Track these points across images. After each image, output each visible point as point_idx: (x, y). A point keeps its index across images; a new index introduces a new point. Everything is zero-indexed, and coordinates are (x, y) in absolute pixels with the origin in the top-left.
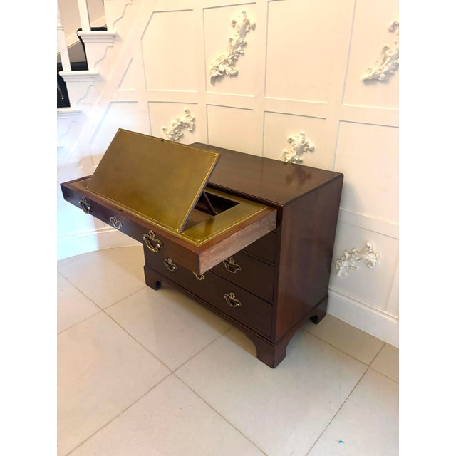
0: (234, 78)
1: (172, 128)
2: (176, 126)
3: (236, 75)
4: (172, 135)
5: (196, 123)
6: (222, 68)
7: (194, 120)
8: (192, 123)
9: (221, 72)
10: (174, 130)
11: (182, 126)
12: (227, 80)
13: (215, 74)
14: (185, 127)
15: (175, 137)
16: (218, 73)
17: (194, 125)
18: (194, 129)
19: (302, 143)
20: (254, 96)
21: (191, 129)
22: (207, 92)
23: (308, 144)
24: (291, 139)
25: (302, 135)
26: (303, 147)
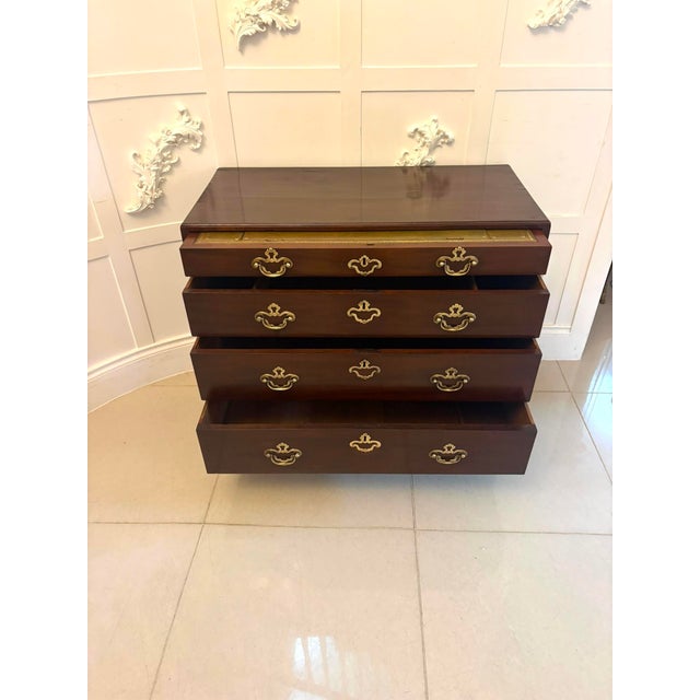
0: (290, 37)
1: (155, 151)
2: (163, 145)
3: (295, 30)
4: (158, 164)
5: (206, 133)
6: (267, 17)
7: (202, 127)
8: (200, 133)
9: (263, 25)
10: (161, 154)
11: (178, 141)
12: (273, 39)
13: (251, 29)
14: (183, 142)
15: (164, 166)
16: (257, 27)
17: (202, 136)
18: (203, 144)
19: (438, 134)
20: (338, 67)
21: (198, 145)
22: (227, 67)
23: (447, 134)
24: (416, 130)
25: (435, 121)
26: (438, 140)
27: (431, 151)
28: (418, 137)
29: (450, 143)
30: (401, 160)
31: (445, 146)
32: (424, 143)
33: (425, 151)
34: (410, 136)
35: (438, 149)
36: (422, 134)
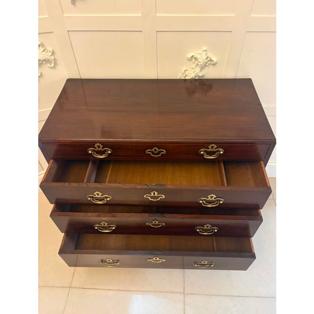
5: (56, 57)
7: (53, 54)
8: (53, 58)
14: (42, 63)
18: (55, 64)
19: (207, 58)
20: (140, 15)
21: (53, 65)
22: (64, 15)
23: (212, 59)
24: (193, 56)
25: (205, 51)
26: (207, 63)
27: (202, 68)
28: (194, 60)
29: (214, 65)
30: (183, 74)
31: (211, 66)
32: (197, 65)
33: (198, 70)
34: (188, 60)
35: (207, 68)
36: (196, 59)
